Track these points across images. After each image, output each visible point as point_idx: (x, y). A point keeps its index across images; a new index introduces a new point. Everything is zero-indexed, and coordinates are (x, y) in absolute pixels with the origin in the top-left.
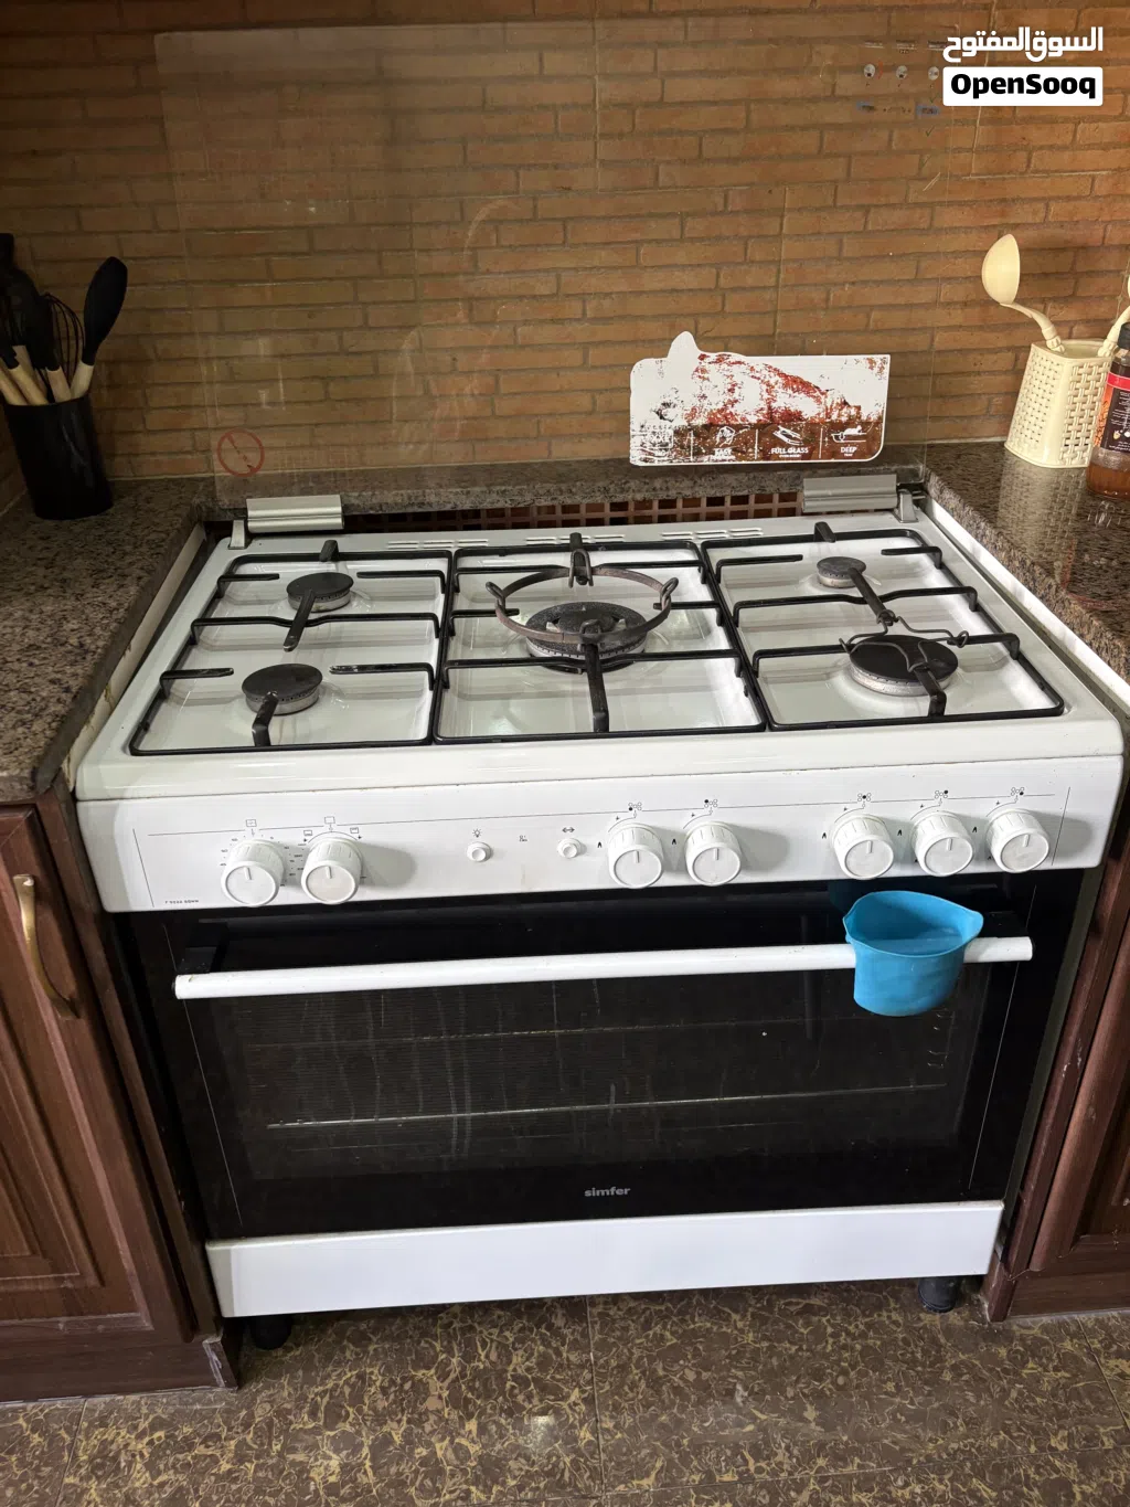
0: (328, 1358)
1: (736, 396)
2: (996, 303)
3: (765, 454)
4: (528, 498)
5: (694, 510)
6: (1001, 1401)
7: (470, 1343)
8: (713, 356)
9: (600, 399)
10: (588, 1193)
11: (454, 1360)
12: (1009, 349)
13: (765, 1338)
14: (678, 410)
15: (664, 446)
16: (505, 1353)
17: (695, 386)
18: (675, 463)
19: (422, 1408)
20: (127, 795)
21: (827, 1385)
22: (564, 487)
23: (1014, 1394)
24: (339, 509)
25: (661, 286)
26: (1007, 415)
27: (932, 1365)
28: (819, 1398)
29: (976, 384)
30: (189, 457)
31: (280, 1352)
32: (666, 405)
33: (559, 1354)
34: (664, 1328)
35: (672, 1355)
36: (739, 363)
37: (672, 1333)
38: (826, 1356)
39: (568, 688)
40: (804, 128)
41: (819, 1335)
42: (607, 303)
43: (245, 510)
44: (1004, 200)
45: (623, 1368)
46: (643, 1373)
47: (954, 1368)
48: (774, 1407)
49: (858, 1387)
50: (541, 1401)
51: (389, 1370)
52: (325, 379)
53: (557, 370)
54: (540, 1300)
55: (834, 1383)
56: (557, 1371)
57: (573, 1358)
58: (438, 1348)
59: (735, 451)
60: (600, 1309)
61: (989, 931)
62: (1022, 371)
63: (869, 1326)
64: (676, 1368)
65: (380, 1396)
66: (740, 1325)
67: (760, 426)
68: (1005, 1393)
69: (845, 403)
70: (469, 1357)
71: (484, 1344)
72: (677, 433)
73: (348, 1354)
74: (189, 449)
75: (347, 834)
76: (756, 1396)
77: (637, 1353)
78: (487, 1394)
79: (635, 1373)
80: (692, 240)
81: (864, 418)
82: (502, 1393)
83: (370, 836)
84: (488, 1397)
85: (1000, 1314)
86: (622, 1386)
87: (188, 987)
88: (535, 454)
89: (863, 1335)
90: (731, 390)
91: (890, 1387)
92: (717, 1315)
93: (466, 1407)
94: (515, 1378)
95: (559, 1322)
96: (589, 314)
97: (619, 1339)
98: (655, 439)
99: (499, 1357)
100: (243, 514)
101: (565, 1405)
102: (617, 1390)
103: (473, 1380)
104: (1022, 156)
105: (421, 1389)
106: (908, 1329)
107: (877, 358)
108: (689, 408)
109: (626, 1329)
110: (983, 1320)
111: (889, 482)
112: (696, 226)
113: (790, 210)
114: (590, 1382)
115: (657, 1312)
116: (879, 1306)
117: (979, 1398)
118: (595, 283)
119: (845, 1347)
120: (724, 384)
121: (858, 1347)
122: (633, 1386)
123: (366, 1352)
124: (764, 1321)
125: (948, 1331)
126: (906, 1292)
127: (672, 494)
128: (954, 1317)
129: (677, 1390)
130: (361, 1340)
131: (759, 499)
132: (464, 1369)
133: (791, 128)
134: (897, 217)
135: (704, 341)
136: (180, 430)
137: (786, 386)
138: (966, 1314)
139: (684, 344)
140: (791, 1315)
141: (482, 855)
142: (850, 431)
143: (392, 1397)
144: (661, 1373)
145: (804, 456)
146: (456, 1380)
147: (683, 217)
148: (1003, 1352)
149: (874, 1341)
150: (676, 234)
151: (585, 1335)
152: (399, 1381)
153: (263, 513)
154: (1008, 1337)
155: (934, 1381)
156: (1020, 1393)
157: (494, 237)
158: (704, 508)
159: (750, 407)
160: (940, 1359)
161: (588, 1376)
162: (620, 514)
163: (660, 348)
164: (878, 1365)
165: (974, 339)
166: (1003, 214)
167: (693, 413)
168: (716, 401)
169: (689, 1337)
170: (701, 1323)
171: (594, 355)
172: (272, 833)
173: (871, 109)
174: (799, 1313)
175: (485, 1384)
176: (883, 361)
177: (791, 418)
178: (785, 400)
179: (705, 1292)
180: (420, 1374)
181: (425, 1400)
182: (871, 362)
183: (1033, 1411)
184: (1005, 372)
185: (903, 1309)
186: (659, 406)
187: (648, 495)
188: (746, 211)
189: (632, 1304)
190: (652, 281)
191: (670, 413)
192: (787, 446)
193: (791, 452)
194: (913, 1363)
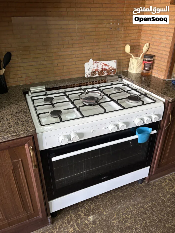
0: (64, 215)
1: (98, 67)
2: (127, 53)
3: (102, 75)
4: (71, 84)
5: (90, 83)
6: (152, 192)
7: (84, 206)
8: (95, 62)
9: (78, 69)
10: (102, 179)
11: (83, 210)
12: (127, 59)
13: (122, 193)
14: (91, 69)
15: (89, 75)
16: (90, 206)
17: (93, 66)
18: (91, 77)
19: (81, 217)
20: (44, 131)
21: (132, 197)
22: (76, 81)
23: (153, 191)
24: (45, 88)
25: (86, 52)
26: (128, 67)
27: (143, 190)
28: (132, 199)
29: (124, 63)
30: (17, 82)
31: (57, 217)
32: (89, 69)
33: (97, 204)
34: (109, 196)
35: (112, 199)
36: (98, 62)
37: (111, 196)
38: (130, 193)
39: (93, 108)
40: (103, 31)
41: (128, 191)
42: (78, 55)
43: (30, 89)
44: (126, 40)
45: (106, 203)
46: (109, 203)
47: (146, 190)
48: (127, 201)
49: (136, 196)
50: (97, 211)
51: (74, 214)
52: (39, 69)
53: (72, 65)
54: (91, 198)
55: (133, 196)
56: (98, 206)
57: (99, 204)
58: (80, 209)
59: (99, 74)
60: (100, 196)
61: (153, 130)
62: (129, 62)
63: (134, 188)
64: (113, 201)
65: (74, 218)
66: (118, 193)
67: (101, 71)
68: (152, 191)
69: (112, 67)
70: (85, 208)
71: (86, 206)
72: (91, 73)
73: (67, 214)
74: (17, 81)
75: (75, 132)
76: (124, 201)
77: (107, 201)
78: (89, 212)
79: (108, 203)
80: (89, 46)
81: (114, 69)
82: (91, 212)
83: (78, 131)
84: (90, 213)
85: (148, 182)
86: (107, 205)
87: (54, 159)
88: (70, 77)
89: (134, 189)
90: (97, 66)
91: (139, 195)
92: (115, 192)
93: (87, 215)
94: (92, 209)
95: (95, 200)
96: (76, 57)
97: (104, 199)
98: (88, 74)
99: (89, 207)
100: (30, 90)
101: (100, 210)
102: (106, 206)
103: (87, 211)
104: (127, 34)
105: (80, 215)
106: (138, 187)
107: (115, 61)
108: (92, 69)
109: (104, 198)
110: (146, 183)
111: (118, 77)
112: (90, 44)
113: (101, 42)
114: (103, 206)
115: (107, 194)
116: (134, 185)
117: (150, 193)
118: (77, 52)
119: (132, 191)
120: (96, 65)
121: (134, 191)
122: (108, 205)
123: (70, 213)
124: (121, 191)
125: (143, 186)
126: (136, 183)
127: (90, 81)
128: (143, 184)
129: (114, 203)
130: (68, 211)
131: (101, 81)
132: (85, 210)
133: (101, 31)
134: (114, 42)
135: (94, 60)
136: (15, 78)
137: (104, 65)
138: (144, 183)
139: (91, 60)
140: (124, 190)
141: (93, 131)
142: (112, 71)
143: (76, 217)
144: (111, 202)
145: (107, 74)
146: (84, 212)
147: (88, 43)
148: (150, 186)
149: (135, 190)
150: (87, 45)
151: (99, 200)
152: (76, 215)
153: (33, 89)
154: (150, 184)
155: (144, 192)
156: (154, 191)
157: (63, 46)
158: (92, 83)
159: (100, 69)
160: (143, 189)
161: (102, 206)
162: (80, 85)
163: (88, 61)
164: (137, 192)
165: (123, 58)
166: (126, 42)
167: (93, 70)
168: (96, 68)
169: (113, 196)
170: (113, 194)
171: (77, 63)
172: (65, 133)
173: (111, 29)
174: (125, 189)
175: (89, 211)
176: (116, 61)
177: (105, 69)
178: (105, 67)
179: (112, 190)
180: (79, 213)
181: (81, 216)
182: (114, 61)
183: (156, 192)
184: (127, 62)
185: (137, 185)
186: (88, 69)
187: (87, 82)
188: (96, 42)
189: (104, 195)
190: (84, 52)
191: (90, 70)
192: (105, 73)
193: (106, 74)
194: (141, 191)
